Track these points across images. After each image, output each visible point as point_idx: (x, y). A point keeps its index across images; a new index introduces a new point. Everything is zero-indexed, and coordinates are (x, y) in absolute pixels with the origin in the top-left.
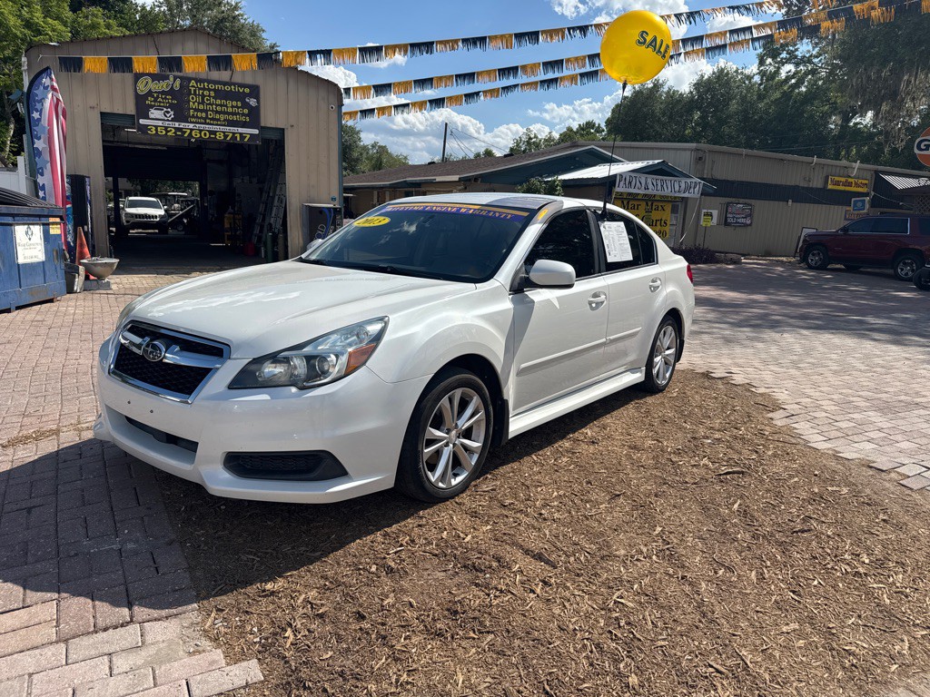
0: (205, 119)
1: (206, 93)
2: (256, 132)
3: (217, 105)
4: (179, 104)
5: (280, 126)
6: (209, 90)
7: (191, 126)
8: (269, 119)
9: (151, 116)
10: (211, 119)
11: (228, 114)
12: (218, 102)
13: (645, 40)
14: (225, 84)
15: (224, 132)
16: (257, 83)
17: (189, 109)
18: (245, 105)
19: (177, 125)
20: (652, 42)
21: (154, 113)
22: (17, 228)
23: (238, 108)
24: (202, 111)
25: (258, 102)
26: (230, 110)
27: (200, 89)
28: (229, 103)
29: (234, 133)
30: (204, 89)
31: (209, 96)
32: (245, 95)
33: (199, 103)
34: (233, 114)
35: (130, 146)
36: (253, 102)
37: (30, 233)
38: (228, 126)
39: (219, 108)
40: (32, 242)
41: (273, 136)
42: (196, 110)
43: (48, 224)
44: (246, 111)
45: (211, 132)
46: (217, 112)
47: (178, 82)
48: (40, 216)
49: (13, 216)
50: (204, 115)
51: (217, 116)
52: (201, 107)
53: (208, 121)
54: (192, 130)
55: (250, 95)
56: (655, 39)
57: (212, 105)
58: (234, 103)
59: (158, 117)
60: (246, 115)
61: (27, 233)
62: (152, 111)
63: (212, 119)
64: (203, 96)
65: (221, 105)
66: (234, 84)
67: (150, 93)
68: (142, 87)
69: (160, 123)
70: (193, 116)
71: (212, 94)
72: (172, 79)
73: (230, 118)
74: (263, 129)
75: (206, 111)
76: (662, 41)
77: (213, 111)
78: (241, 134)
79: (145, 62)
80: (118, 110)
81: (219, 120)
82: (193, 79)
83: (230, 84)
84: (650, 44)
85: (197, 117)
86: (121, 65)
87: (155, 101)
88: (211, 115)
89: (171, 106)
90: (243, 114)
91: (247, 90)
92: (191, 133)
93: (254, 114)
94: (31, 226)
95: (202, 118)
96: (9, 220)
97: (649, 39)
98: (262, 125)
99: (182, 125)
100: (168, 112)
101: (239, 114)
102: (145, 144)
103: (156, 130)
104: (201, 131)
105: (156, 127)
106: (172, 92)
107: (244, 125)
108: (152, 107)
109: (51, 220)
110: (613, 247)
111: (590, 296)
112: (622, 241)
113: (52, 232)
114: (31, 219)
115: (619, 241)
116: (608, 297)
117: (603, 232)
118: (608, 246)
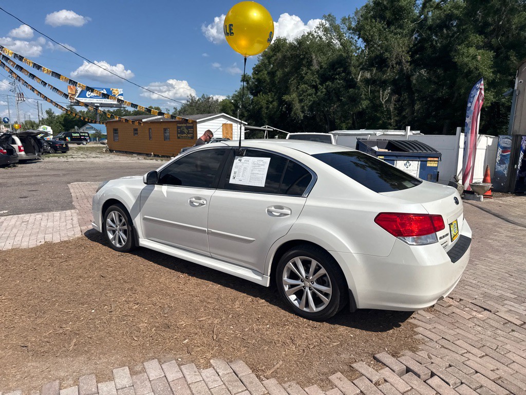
22: (398, 162)
37: (408, 164)
43: (426, 161)
48: (419, 157)
49: (396, 156)
61: (406, 164)
94: (410, 162)
96: (394, 158)
109: (430, 159)
110: (241, 174)
111: (192, 198)
112: (257, 172)
113: (429, 164)
114: (411, 159)
115: (252, 171)
116: (208, 203)
117: (236, 163)
118: (235, 173)
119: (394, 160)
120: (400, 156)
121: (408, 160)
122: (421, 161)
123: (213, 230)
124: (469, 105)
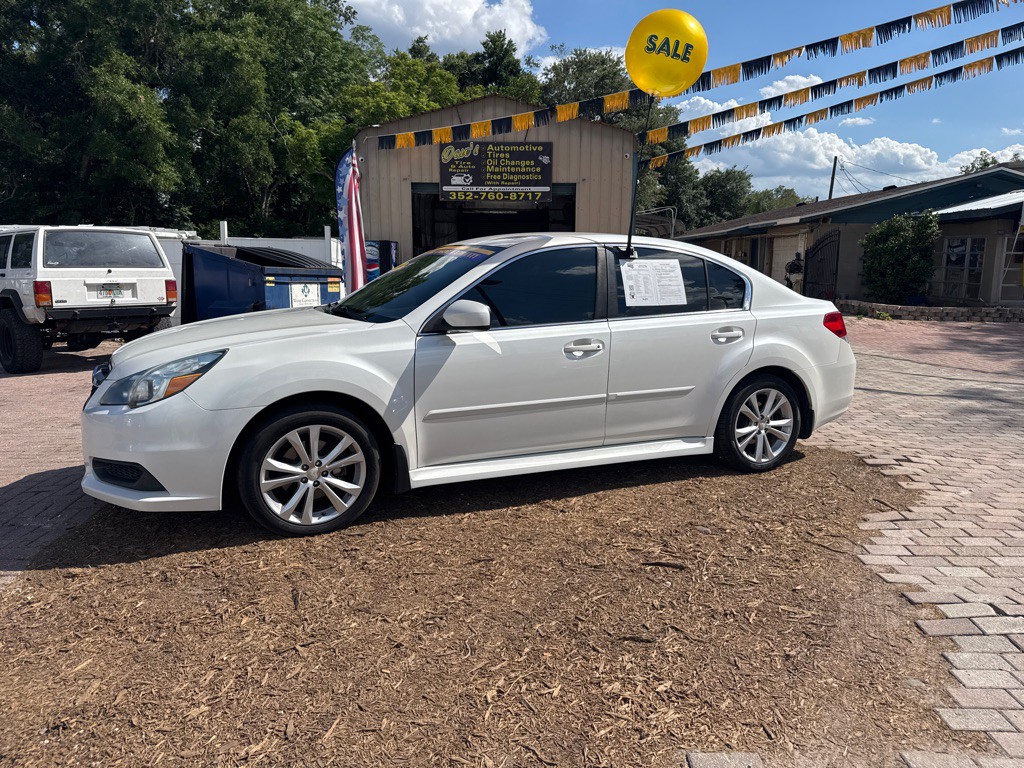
0: (500, 181)
1: (502, 155)
2: (547, 189)
3: (511, 166)
4: (477, 170)
5: (571, 181)
6: (505, 152)
7: (487, 189)
8: (560, 176)
9: (453, 182)
10: (505, 181)
11: (522, 174)
12: (513, 163)
13: (655, 45)
14: (519, 144)
15: (517, 193)
16: (550, 140)
17: (486, 173)
18: (538, 163)
19: (474, 189)
20: (663, 45)
21: (456, 180)
22: (293, 286)
23: (531, 166)
24: (497, 174)
25: (551, 159)
26: (523, 170)
27: (497, 152)
28: (523, 163)
29: (526, 193)
30: (500, 152)
31: (505, 158)
32: (539, 153)
33: (495, 166)
34: (526, 173)
35: (485, 212)
36: (545, 160)
37: (306, 291)
38: (521, 186)
39: (513, 169)
40: (308, 298)
41: (566, 192)
42: (493, 173)
43: (327, 283)
44: (538, 169)
45: (505, 193)
46: (511, 173)
47: (477, 147)
48: (318, 277)
49: (290, 276)
50: (499, 177)
51: (511, 177)
52: (497, 170)
53: (503, 183)
54: (488, 193)
55: (543, 153)
56: (667, 41)
57: (506, 166)
58: (528, 163)
59: (459, 183)
60: (538, 174)
61: (303, 291)
62: (454, 177)
63: (507, 181)
64: (499, 159)
65: (515, 166)
66: (528, 144)
67: (453, 161)
68: (446, 157)
69: (460, 189)
70: (489, 180)
71: (508, 156)
72: (472, 146)
73: (523, 177)
74: (554, 186)
75: (501, 173)
76: (678, 42)
77: (507, 172)
78: (533, 193)
79: (442, 133)
80: (426, 179)
81: (513, 181)
82: (491, 143)
83: (524, 144)
84: (661, 49)
85: (493, 180)
86: (423, 138)
87: (457, 168)
88: (506, 176)
89: (471, 172)
90: (536, 173)
91: (540, 148)
92: (487, 196)
93: (547, 171)
94: (308, 285)
95: (497, 180)
96: (287, 280)
97: (658, 43)
98: (554, 181)
99: (480, 189)
100: (467, 178)
101: (531, 173)
102: (499, 210)
103: (457, 195)
104: (496, 193)
105: (457, 192)
106: (471, 158)
107: (536, 183)
108: (453, 174)
109: (330, 280)
110: (642, 288)
111: (569, 343)
112: (667, 283)
113: (330, 290)
114: (309, 279)
115: (659, 281)
116: (607, 347)
117: (626, 272)
118: (631, 288)
119: (288, 284)
120: (295, 275)
121: (306, 283)
122: (321, 283)
123: (619, 394)
124: (339, 190)
